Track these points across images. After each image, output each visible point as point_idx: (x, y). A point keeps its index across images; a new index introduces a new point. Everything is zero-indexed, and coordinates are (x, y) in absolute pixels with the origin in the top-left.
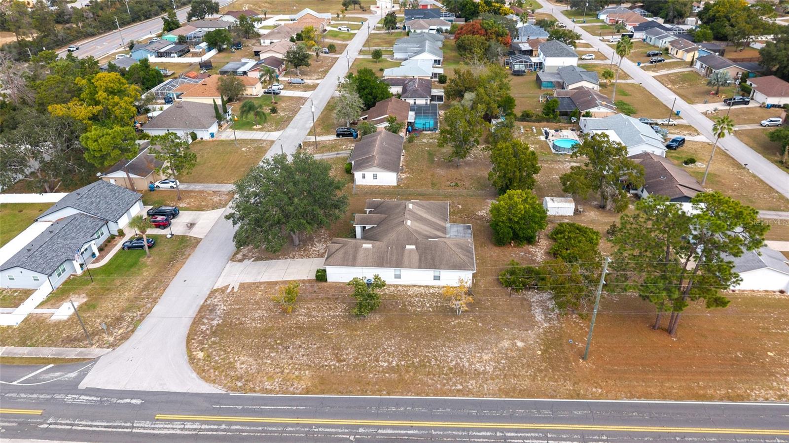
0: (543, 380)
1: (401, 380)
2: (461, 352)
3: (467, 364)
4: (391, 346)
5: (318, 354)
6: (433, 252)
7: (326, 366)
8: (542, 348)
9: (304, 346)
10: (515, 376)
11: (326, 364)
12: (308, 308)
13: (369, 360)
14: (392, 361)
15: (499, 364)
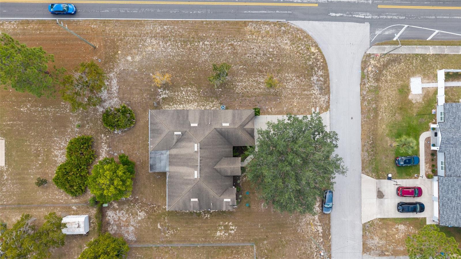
0: (121, 33)
1: (196, 31)
2: (164, 52)
3: (160, 43)
4: (204, 56)
5: (245, 50)
6: (178, 122)
7: (239, 41)
8: (117, 56)
9: (255, 56)
10: (135, 36)
11: (239, 43)
12: (260, 88)
13: (215, 46)
14: (202, 45)
15: (143, 44)
